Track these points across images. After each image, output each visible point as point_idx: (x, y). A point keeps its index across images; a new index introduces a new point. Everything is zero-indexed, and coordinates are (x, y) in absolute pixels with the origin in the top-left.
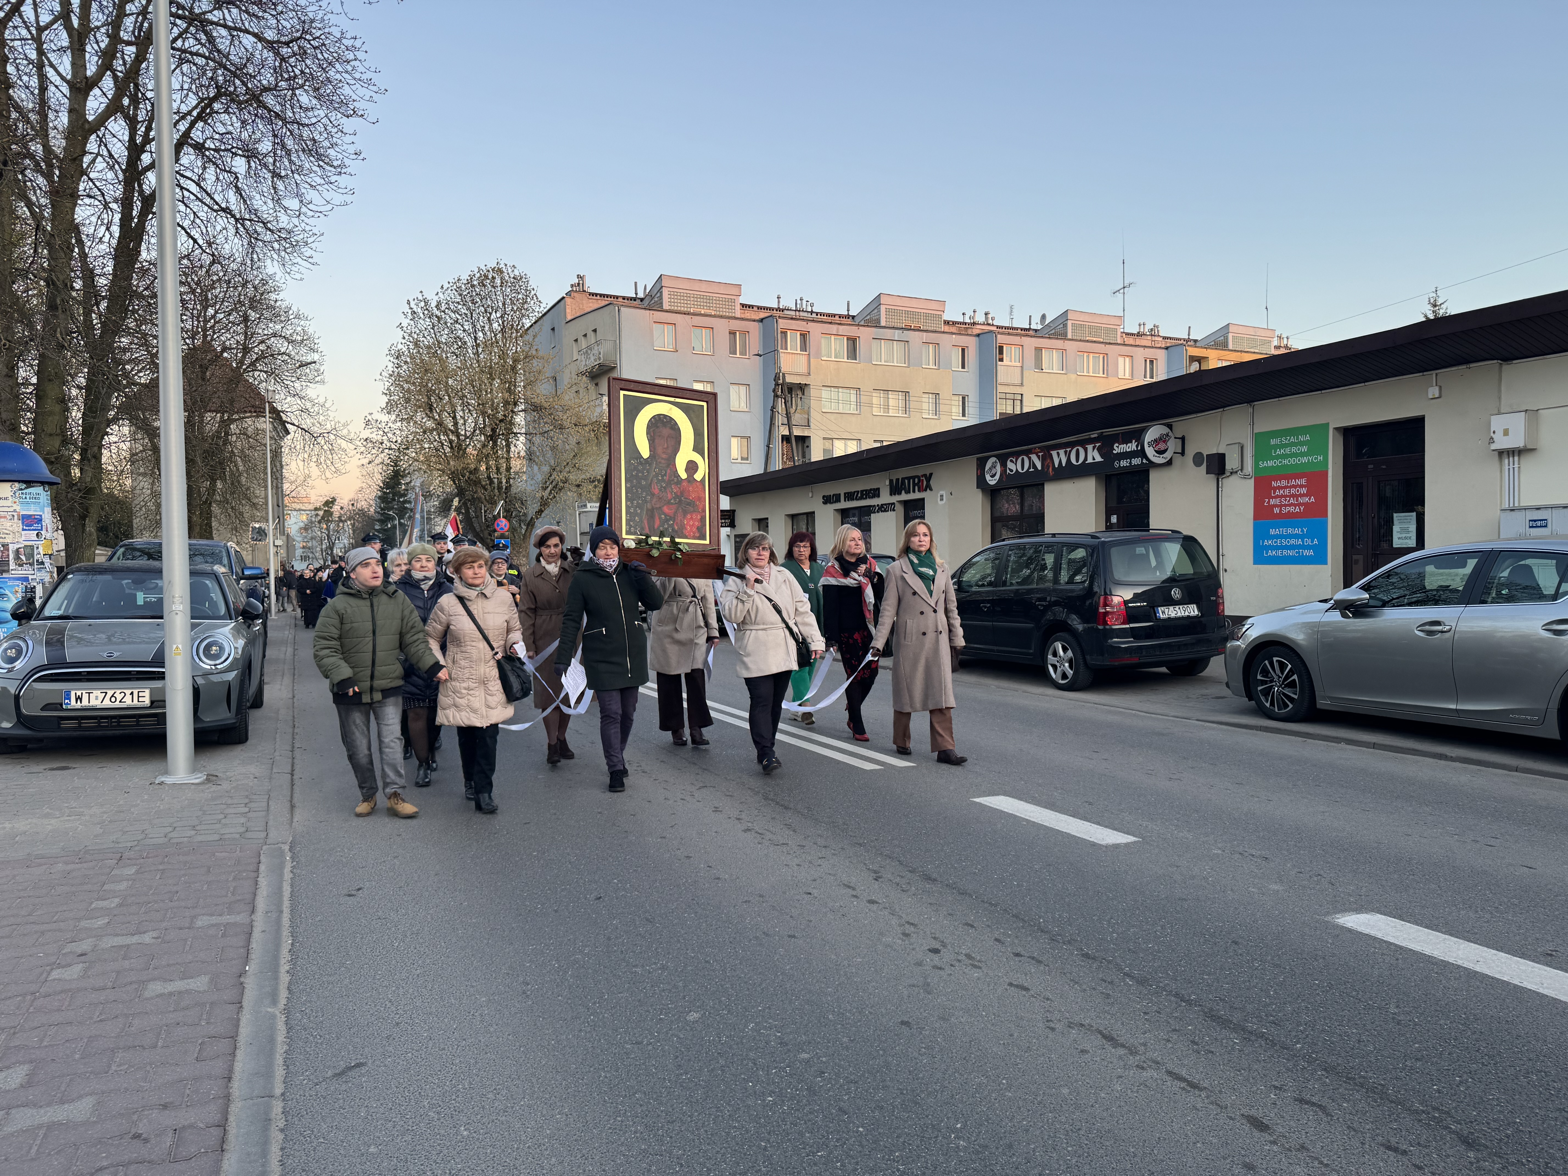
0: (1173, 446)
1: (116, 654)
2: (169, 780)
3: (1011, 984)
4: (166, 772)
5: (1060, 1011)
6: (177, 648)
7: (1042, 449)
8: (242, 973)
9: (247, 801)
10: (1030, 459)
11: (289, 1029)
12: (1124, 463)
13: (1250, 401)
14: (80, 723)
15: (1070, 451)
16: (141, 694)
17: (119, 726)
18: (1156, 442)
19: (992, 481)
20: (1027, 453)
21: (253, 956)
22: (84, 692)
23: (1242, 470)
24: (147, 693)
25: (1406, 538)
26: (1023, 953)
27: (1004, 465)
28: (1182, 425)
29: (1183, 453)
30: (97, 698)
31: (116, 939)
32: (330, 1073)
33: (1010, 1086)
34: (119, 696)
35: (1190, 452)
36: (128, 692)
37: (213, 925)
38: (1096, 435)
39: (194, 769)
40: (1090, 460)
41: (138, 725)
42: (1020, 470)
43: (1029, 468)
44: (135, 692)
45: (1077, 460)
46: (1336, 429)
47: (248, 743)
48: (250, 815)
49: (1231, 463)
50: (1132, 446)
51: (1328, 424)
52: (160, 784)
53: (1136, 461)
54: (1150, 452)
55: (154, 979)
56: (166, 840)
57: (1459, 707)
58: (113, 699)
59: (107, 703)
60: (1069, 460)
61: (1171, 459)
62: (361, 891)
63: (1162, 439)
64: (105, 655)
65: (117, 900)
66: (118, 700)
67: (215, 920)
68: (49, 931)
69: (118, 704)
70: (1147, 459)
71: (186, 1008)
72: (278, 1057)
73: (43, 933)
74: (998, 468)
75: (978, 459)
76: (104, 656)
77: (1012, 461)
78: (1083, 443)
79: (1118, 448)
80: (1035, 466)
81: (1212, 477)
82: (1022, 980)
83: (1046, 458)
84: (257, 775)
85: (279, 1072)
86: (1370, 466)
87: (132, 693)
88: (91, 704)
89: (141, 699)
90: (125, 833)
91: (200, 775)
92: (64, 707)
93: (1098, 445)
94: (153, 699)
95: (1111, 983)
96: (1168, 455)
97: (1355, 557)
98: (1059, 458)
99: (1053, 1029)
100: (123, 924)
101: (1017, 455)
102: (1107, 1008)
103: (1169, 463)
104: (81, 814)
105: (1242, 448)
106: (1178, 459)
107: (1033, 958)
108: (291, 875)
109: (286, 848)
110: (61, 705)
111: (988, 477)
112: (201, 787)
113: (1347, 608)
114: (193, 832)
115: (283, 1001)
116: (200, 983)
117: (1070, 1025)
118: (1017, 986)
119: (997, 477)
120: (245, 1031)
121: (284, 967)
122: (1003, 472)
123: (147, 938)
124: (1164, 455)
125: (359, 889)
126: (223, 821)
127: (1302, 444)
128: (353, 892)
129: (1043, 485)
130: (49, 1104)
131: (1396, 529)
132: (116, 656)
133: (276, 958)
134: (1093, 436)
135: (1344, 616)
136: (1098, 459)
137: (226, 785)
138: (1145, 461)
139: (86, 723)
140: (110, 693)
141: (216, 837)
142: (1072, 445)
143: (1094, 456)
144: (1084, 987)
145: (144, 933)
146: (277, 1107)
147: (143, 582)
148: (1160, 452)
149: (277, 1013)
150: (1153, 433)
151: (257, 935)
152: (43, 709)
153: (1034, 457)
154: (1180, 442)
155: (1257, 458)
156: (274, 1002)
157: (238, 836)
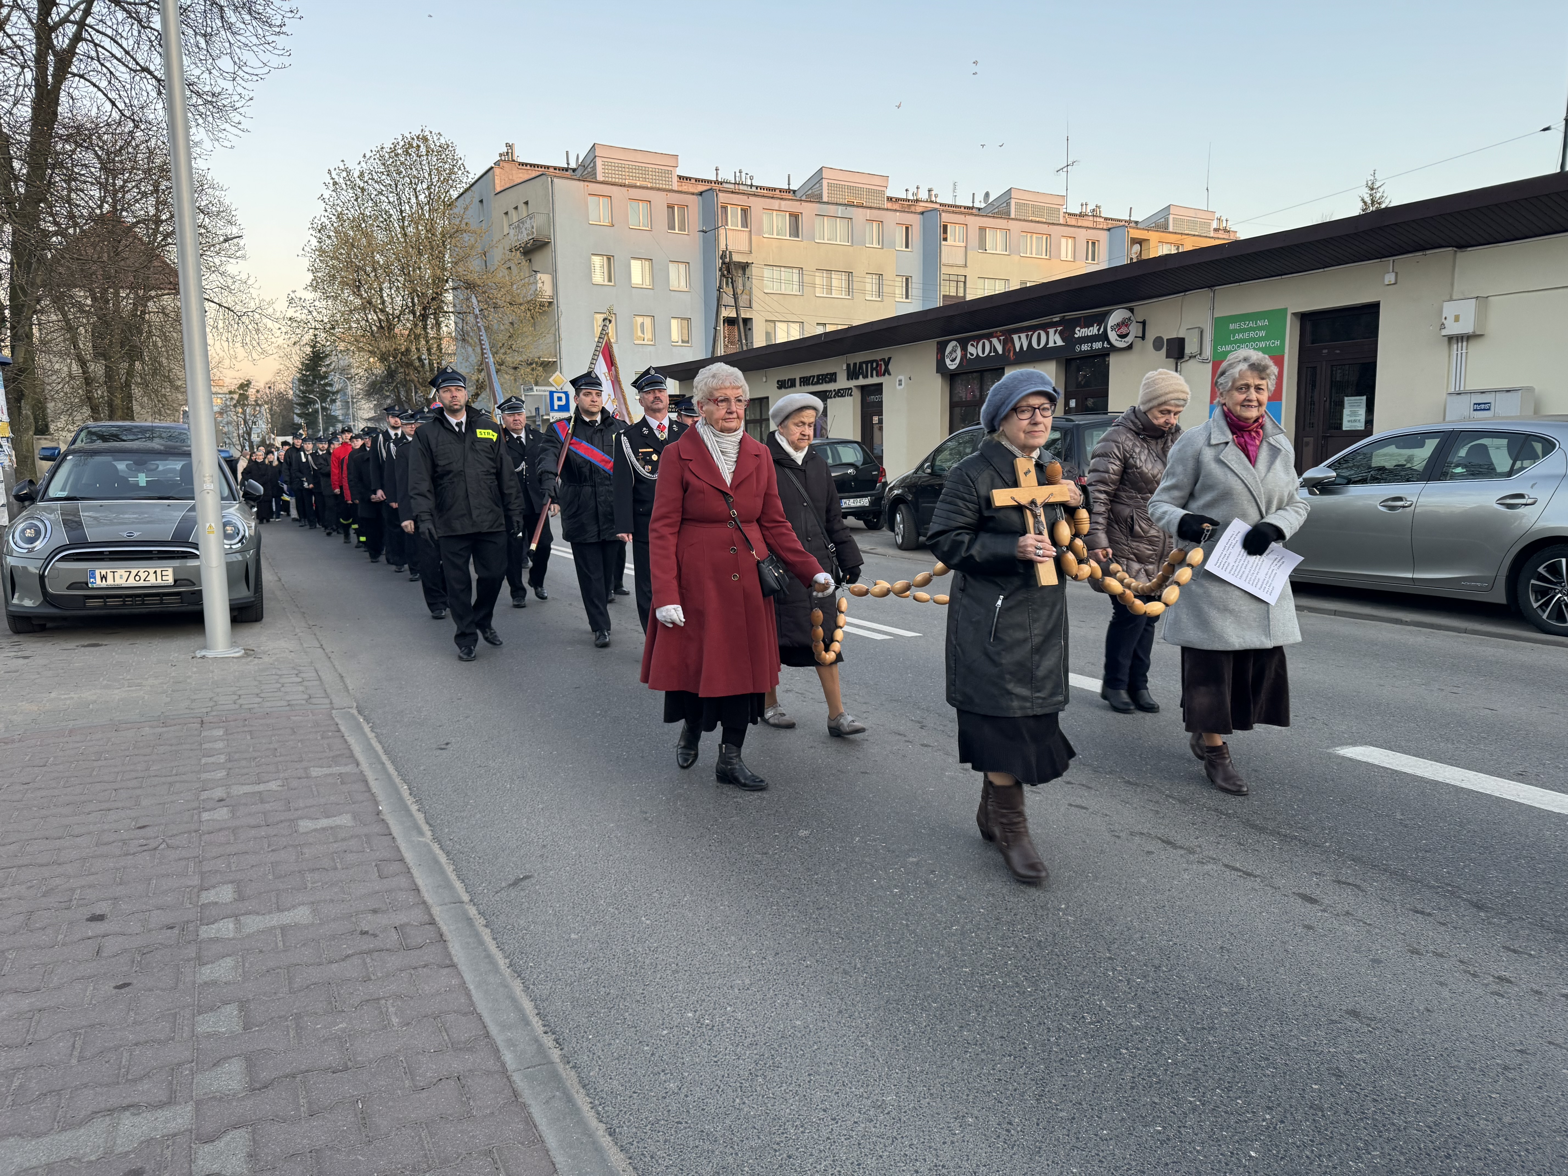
0: (1134, 330)
1: (136, 534)
2: (210, 654)
3: (1070, 805)
4: (205, 647)
5: (1119, 823)
6: (210, 526)
7: (1003, 333)
8: (379, 813)
9: (296, 672)
10: (991, 342)
11: (448, 854)
12: (1085, 347)
13: (1210, 286)
14: (105, 602)
15: (1032, 335)
16: (164, 573)
17: (143, 604)
18: (1119, 325)
19: (952, 366)
20: (989, 337)
21: (379, 799)
22: (108, 571)
23: (1200, 354)
24: (170, 571)
25: (1355, 421)
26: (1073, 781)
27: (964, 349)
28: (1144, 309)
29: (1143, 337)
30: (121, 577)
31: (244, 787)
32: (504, 885)
33: (1096, 878)
34: (143, 575)
35: (1151, 336)
36: (152, 571)
37: (330, 775)
38: (1058, 319)
39: (233, 644)
40: (1051, 344)
41: (162, 603)
42: (981, 354)
43: (990, 352)
44: (159, 571)
45: (1039, 344)
46: (1294, 314)
47: (264, 620)
48: (305, 683)
49: (1190, 348)
50: (1094, 330)
51: (1286, 309)
52: (203, 657)
53: (1097, 345)
54: (1112, 336)
55: (302, 818)
56: (237, 706)
57: (1416, 576)
58: (137, 578)
59: (132, 582)
60: (1030, 344)
61: (1131, 344)
62: (449, 746)
63: (1124, 323)
64: (125, 534)
65: (223, 756)
66: (142, 579)
67: (326, 771)
68: (176, 782)
69: (142, 583)
70: (1109, 342)
71: (344, 840)
72: (450, 874)
73: (171, 784)
74: (959, 353)
75: (938, 343)
76: (124, 536)
77: (972, 345)
78: (1045, 327)
79: (1080, 332)
80: (995, 351)
81: (1171, 361)
82: (1079, 802)
83: (1008, 342)
84: (291, 649)
85: (458, 885)
86: (1325, 351)
87: (155, 572)
88: (116, 583)
89: (164, 578)
90: (193, 701)
91: (237, 650)
92: (90, 585)
93: (1059, 329)
94: (177, 578)
95: (1157, 802)
96: (1129, 339)
97: (1305, 439)
98: (1020, 341)
99: (1119, 837)
100: (243, 775)
101: (978, 338)
102: (1159, 821)
103: (1130, 347)
104: (140, 685)
105: (1202, 332)
106: (1139, 343)
107: (1083, 785)
108: (373, 734)
109: (355, 712)
110: (87, 584)
111: (948, 362)
112: (244, 660)
113: (1314, 486)
114: (261, 700)
115: (429, 834)
116: (345, 820)
117: (1132, 834)
118: (1077, 806)
119: (958, 361)
120: (408, 856)
121: (414, 808)
122: (964, 356)
123: (273, 786)
124: (1126, 339)
125: (447, 744)
126: (282, 689)
127: (1260, 328)
128: (443, 747)
129: (1003, 369)
130: (270, 912)
131: (1346, 412)
132: (137, 535)
133: (401, 799)
134: (1055, 320)
135: (1312, 493)
136: (1060, 343)
137: (266, 659)
138: (1106, 345)
139: (111, 602)
140: (134, 572)
141: (285, 703)
142: (1034, 328)
143: (1055, 339)
144: (1135, 806)
145: (268, 782)
146: (472, 911)
147: (145, 463)
148: (1122, 336)
149: (429, 841)
150: (1117, 316)
151: (373, 784)
152: (69, 588)
153: (995, 341)
154: (1141, 325)
155: (1216, 342)
156: (421, 833)
157: (304, 702)
